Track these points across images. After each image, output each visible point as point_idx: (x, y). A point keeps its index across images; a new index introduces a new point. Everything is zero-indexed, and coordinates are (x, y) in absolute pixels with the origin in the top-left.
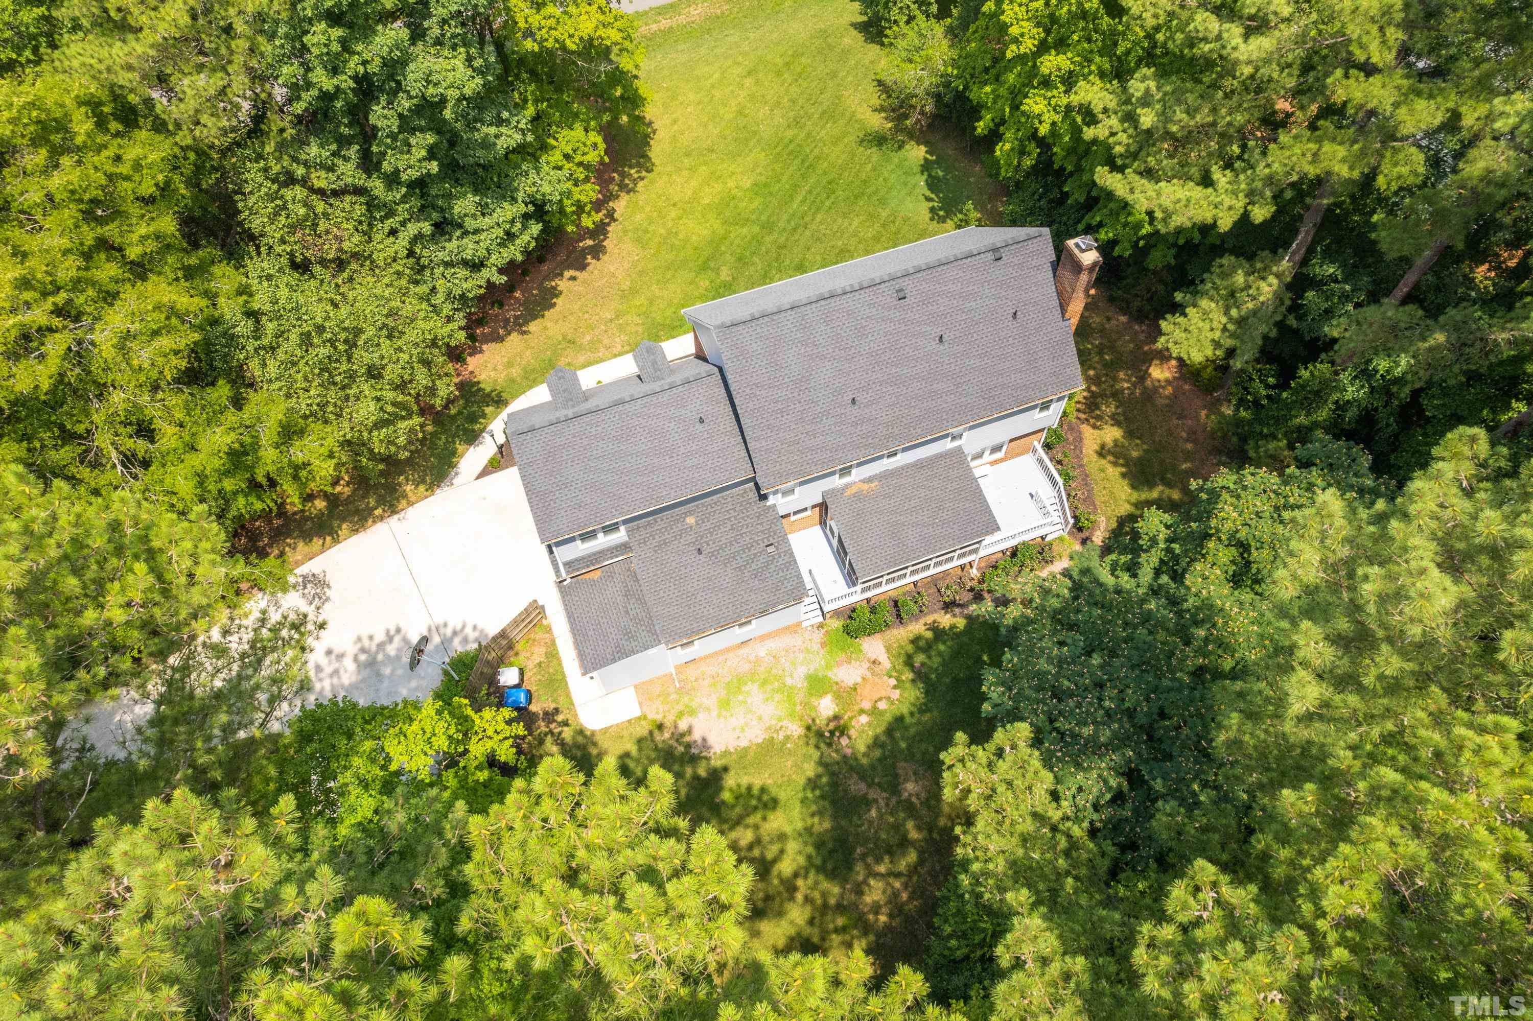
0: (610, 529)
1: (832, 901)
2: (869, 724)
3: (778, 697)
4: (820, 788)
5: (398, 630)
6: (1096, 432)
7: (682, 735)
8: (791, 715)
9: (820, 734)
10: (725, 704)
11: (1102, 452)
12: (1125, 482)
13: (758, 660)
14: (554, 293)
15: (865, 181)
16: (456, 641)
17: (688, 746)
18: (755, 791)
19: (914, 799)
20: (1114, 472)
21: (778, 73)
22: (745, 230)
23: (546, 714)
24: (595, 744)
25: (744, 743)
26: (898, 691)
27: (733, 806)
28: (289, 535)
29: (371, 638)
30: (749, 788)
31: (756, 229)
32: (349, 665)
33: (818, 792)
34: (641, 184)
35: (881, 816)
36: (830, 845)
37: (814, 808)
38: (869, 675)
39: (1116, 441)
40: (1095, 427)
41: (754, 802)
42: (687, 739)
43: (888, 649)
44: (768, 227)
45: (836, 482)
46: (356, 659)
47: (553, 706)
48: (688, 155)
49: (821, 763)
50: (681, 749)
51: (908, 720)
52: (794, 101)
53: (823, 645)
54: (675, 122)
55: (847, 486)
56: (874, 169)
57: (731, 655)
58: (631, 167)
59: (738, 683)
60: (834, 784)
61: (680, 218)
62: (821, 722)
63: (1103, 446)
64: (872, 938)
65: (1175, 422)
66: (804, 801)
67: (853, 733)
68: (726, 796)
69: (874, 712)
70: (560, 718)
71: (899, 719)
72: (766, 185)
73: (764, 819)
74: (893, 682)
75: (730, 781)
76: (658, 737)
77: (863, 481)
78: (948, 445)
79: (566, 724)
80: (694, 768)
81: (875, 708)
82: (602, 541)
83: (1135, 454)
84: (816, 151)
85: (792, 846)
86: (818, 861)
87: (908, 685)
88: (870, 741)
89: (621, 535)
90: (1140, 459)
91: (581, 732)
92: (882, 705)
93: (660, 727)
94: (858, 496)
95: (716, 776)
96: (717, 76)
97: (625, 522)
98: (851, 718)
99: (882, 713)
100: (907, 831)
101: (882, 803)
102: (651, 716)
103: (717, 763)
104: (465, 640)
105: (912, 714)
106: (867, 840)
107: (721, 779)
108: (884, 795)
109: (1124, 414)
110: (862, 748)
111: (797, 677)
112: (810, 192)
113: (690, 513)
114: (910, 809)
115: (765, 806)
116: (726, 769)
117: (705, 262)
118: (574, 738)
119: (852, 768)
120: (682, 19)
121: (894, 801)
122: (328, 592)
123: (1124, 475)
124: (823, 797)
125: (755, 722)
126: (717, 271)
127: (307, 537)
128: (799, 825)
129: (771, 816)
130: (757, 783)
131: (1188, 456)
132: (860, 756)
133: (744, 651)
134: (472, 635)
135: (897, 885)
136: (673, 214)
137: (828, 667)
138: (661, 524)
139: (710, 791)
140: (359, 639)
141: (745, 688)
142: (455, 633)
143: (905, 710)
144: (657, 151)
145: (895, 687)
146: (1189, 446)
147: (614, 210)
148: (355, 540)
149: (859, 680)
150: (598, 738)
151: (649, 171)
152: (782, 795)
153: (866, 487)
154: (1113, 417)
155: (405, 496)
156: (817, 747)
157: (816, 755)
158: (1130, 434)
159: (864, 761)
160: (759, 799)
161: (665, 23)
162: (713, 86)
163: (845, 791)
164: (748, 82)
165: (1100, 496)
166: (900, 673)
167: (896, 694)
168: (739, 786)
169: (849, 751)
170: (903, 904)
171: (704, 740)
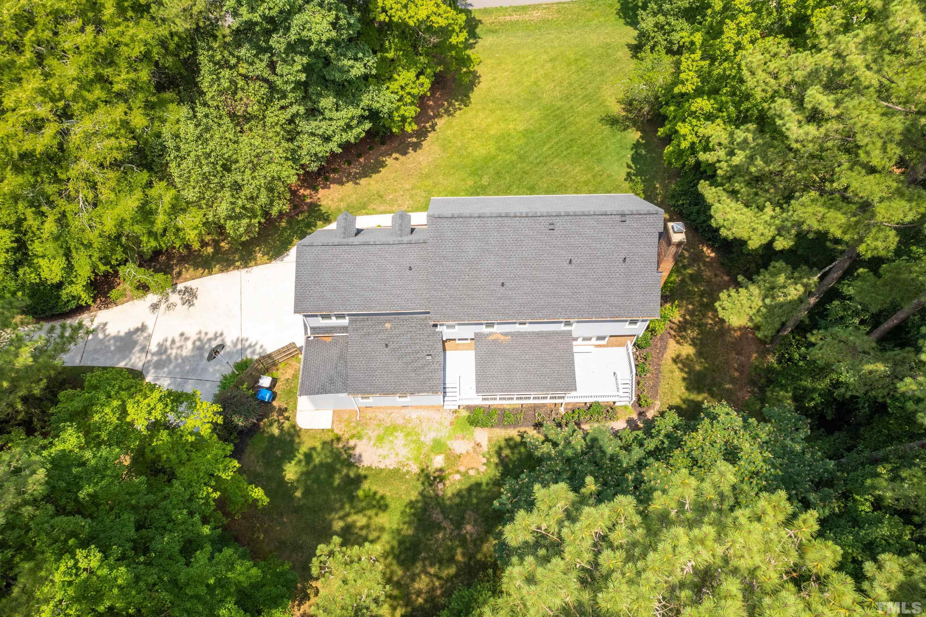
0: (339, 316)
1: (395, 579)
2: (460, 481)
3: (412, 446)
4: (415, 509)
5: (222, 334)
6: (678, 346)
7: (349, 448)
8: (416, 459)
9: (427, 476)
10: (380, 439)
11: (675, 360)
12: (684, 384)
13: (409, 421)
14: (383, 164)
15: (593, 145)
16: (249, 351)
17: (350, 456)
18: (378, 497)
19: (468, 536)
20: (678, 375)
21: (569, 65)
22: (508, 157)
23: (280, 409)
24: (299, 436)
25: (382, 466)
26: (485, 467)
27: (362, 501)
28: (187, 262)
29: (206, 334)
30: (375, 493)
31: (515, 158)
32: (189, 345)
33: (412, 511)
34: (458, 112)
35: (444, 539)
36: (408, 545)
37: (407, 519)
38: (471, 450)
39: (688, 355)
40: (678, 342)
41: (374, 503)
42: (351, 452)
43: (490, 440)
44: (522, 158)
45: (484, 329)
46: (194, 343)
47: (285, 406)
48: (493, 102)
49: (421, 494)
50: (346, 456)
51: (484, 487)
52: (570, 84)
53: (452, 424)
54: (494, 79)
55: (491, 334)
56: (602, 139)
57: (396, 411)
58: (457, 101)
59: (393, 429)
60: (424, 510)
61: (473, 139)
62: (431, 469)
63: (678, 356)
64: (409, 609)
65: (734, 355)
66: (403, 513)
67: (447, 483)
68: (360, 493)
69: (465, 475)
70: (286, 414)
71: (478, 485)
72: (533, 132)
73: (376, 515)
74: (484, 460)
75: (366, 485)
76: (335, 445)
77: (502, 334)
78: (562, 327)
79: (288, 419)
80: (349, 470)
81: (467, 472)
82: (334, 322)
83: (698, 368)
84: (572, 118)
85: (386, 537)
86: (396, 551)
87: (493, 466)
88: (455, 491)
89: (345, 322)
90: (699, 373)
91: (294, 426)
92: (472, 473)
93: (339, 439)
94: (495, 342)
95: (359, 480)
96: (530, 57)
97: (348, 315)
98: (450, 474)
99: (469, 477)
100: (456, 553)
101: (448, 531)
102: (336, 431)
103: (362, 472)
104: (253, 352)
105: (488, 484)
106: (430, 550)
107: (361, 482)
108: (452, 527)
109: (701, 340)
110: (449, 494)
111: (428, 438)
112: (557, 143)
113: (389, 321)
114: (463, 542)
115: (380, 507)
116: (366, 477)
117: (476, 170)
118: (289, 428)
119: (438, 504)
120: (526, 17)
121: (455, 533)
122: (195, 301)
123: (684, 379)
124: (414, 514)
125: (393, 456)
126: (481, 177)
127: (196, 266)
128: (395, 526)
129: (381, 514)
130: (381, 492)
131: (733, 380)
132: (446, 498)
133: (403, 411)
134: (258, 350)
135: (437, 584)
136: (469, 136)
137: (450, 438)
138: (370, 323)
139: (353, 487)
140: (200, 332)
141: (396, 434)
142: (250, 346)
143: (484, 481)
144: (476, 95)
145: (484, 464)
146: (736, 374)
147: (436, 124)
148: (220, 275)
149: (464, 452)
150: (301, 433)
151: (466, 106)
152: (392, 505)
153: (502, 337)
154: (693, 339)
155: (255, 259)
156: (423, 484)
157: (421, 488)
158: (700, 354)
159: (448, 502)
160: (378, 502)
161: (515, 17)
162: (526, 63)
163: (429, 516)
164: (548, 66)
165: (663, 387)
166: (491, 456)
167: (483, 469)
168: (370, 489)
169: (441, 493)
170: (436, 597)
171: (360, 456)
